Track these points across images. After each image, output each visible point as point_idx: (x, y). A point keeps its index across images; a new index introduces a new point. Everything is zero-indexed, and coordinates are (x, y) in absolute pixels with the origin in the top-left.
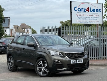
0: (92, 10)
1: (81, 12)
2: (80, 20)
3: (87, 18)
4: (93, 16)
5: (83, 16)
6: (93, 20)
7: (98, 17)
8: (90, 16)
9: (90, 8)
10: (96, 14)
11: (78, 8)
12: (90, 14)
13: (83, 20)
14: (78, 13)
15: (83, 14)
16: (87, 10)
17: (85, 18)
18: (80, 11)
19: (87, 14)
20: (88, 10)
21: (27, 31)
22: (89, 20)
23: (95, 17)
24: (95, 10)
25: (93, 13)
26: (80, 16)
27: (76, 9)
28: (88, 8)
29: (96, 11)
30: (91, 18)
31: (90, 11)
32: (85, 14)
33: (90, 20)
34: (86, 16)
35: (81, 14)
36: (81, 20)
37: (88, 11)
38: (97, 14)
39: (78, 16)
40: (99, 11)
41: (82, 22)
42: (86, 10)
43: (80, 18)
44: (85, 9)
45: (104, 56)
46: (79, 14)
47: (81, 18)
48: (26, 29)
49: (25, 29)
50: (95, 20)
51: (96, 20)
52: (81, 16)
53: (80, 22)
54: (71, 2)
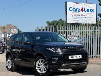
0: (86, 11)
1: (76, 12)
2: (75, 20)
4: (87, 16)
5: (78, 16)
6: (87, 20)
7: (91, 17)
8: (84, 16)
10: (90, 14)
11: (73, 8)
12: (84, 14)
13: (77, 20)
14: (73, 13)
15: (78, 14)
17: (80, 18)
18: (75, 11)
19: (82, 14)
23: (89, 17)
25: (87, 13)
26: (75, 16)
27: (71, 9)
28: (82, 8)
29: (90, 11)
30: (85, 18)
32: (79, 14)
33: (84, 20)
34: (81, 16)
35: (76, 14)
36: (76, 20)
38: (91, 14)
39: (73, 16)
40: (92, 11)
43: (75, 18)
44: (79, 9)
45: (98, 55)
46: (74, 14)
50: (89, 20)
52: (76, 16)
53: (75, 22)
54: (66, 3)
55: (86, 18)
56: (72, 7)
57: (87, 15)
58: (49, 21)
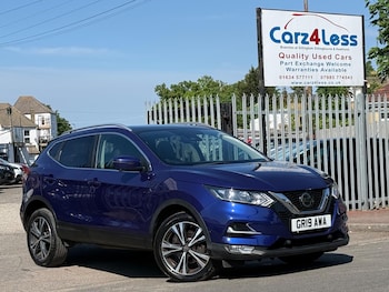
1: (294, 45)
2: (290, 73)
3: (313, 67)
4: (333, 60)
5: (300, 60)
6: (332, 74)
7: (348, 61)
8: (322, 61)
9: (323, 31)
10: (341, 53)
11: (283, 31)
12: (322, 53)
13: (300, 73)
14: (283, 51)
15: (300, 52)
16: (312, 39)
17: (307, 67)
19: (315, 52)
20: (315, 38)
22: (320, 73)
23: (340, 61)
24: (337, 37)
25: (332, 50)
26: (291, 60)
29: (341, 41)
30: (325, 67)
31: (321, 42)
32: (306, 52)
33: (323, 73)
34: (310, 60)
35: (294, 52)
36: (294, 74)
38: (345, 54)
39: (285, 60)
41: (299, 81)
43: (289, 66)
44: (306, 35)
45: (374, 197)
46: (286, 52)
47: (294, 66)
50: (339, 74)
51: (342, 74)
52: (294, 61)
53: (292, 80)
54: (259, 12)
55: (331, 67)
56: (278, 28)
57: (333, 57)
58: (164, 85)
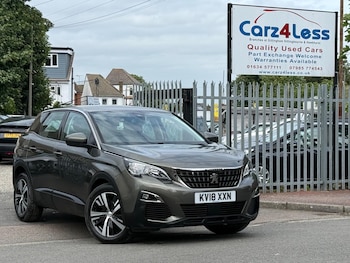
0: (298, 33)
1: (263, 37)
2: (259, 63)
3: (282, 58)
4: (303, 53)
5: (269, 52)
6: (301, 65)
7: (318, 54)
8: (292, 53)
9: (294, 25)
10: (312, 46)
12: (292, 46)
13: (268, 63)
14: (252, 42)
15: (270, 44)
16: (282, 33)
17: (275, 58)
18: (260, 34)
19: (284, 44)
20: (285, 31)
21: (129, 93)
22: (289, 64)
23: (310, 54)
24: (308, 31)
25: (302, 43)
26: (259, 51)
27: (247, 28)
28: (287, 27)
29: (313, 35)
30: (294, 58)
32: (275, 45)
33: (292, 64)
35: (263, 44)
36: (263, 64)
37: (287, 35)
38: (315, 47)
39: (254, 51)
40: (322, 36)
41: (267, 70)
42: (278, 33)
43: (258, 57)
44: (276, 29)
45: (334, 179)
46: (255, 44)
47: (262, 57)
48: (124, 87)
49: (121, 87)
50: (308, 65)
51: (312, 65)
52: (262, 52)
53: (260, 70)
54: (230, 7)
55: (300, 59)
57: (303, 49)
